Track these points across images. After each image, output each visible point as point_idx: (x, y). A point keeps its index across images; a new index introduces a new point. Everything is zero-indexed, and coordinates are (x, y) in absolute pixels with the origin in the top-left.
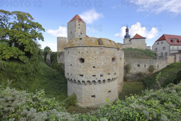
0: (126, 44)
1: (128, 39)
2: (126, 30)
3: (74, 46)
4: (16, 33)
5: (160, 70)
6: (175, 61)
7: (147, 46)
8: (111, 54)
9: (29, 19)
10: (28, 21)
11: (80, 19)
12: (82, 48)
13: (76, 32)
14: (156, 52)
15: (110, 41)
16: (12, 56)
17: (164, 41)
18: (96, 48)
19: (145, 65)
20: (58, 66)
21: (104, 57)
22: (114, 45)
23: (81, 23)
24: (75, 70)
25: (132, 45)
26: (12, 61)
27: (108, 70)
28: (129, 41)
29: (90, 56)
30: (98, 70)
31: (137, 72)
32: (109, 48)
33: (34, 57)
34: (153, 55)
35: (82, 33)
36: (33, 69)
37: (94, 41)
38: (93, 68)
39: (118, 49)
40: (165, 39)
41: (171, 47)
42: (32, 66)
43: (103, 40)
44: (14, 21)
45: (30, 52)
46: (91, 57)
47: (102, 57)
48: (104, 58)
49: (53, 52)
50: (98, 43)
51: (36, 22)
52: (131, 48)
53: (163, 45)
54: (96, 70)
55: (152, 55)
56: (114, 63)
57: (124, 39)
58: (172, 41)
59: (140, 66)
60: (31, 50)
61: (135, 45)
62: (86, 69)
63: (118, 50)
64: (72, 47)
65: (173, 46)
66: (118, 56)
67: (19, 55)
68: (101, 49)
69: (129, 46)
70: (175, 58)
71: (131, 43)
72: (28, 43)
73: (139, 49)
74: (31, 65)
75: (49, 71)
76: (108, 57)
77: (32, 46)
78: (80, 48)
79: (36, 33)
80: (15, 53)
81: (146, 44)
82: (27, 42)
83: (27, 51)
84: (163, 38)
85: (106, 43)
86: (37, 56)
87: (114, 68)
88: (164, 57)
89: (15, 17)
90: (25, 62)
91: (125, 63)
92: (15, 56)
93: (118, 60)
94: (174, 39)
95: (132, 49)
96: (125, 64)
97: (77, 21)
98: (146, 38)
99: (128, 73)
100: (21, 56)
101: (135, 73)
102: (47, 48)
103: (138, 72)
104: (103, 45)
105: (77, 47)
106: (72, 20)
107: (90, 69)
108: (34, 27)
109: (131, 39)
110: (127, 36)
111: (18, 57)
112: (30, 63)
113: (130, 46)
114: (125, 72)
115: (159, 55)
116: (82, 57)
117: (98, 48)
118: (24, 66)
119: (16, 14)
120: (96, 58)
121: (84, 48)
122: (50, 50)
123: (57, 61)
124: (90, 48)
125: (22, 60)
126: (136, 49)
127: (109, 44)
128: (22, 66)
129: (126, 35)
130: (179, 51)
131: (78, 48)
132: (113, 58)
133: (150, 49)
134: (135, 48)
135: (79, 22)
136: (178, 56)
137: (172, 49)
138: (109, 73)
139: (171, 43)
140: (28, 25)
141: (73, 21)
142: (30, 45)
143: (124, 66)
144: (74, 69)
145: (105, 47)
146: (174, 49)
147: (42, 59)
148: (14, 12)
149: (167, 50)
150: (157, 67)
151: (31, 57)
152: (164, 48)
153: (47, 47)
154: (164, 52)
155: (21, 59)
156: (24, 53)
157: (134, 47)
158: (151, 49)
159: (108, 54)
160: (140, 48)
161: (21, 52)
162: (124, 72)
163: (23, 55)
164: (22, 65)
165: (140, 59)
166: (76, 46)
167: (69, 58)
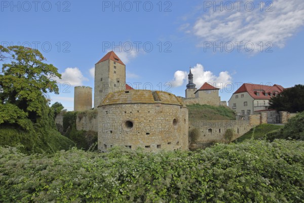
0: (190, 98)
1: (192, 90)
2: (189, 75)
3: (118, 103)
4: (15, 81)
5: (241, 135)
6: (261, 122)
7: (221, 100)
8: (171, 114)
9: (38, 58)
10: (36, 62)
11: (116, 59)
12: (130, 105)
13: (109, 80)
14: (234, 110)
15: (170, 94)
16: (7, 118)
17: (245, 94)
18: (150, 106)
19: (220, 130)
20: (79, 136)
21: (162, 118)
22: (175, 100)
23: (118, 65)
24: (119, 139)
25: (199, 99)
26: (5, 129)
27: (168, 138)
28: (195, 93)
29: (142, 117)
30: (153, 137)
31: (208, 140)
32: (169, 105)
33: (42, 120)
34: (231, 114)
35: (120, 80)
36: (40, 142)
37: (147, 95)
38: (146, 136)
39: (181, 106)
40: (246, 91)
41: (255, 102)
42: (38, 135)
43: (160, 94)
44: (12, 62)
45: (38, 112)
46: (142, 119)
47: (159, 118)
48: (162, 120)
49: (69, 112)
50: (153, 98)
51: (49, 64)
52: (197, 104)
53: (244, 99)
54: (150, 137)
55: (228, 114)
56: (176, 127)
57: (186, 91)
58: (256, 93)
59: (213, 131)
60: (39, 109)
61: (204, 99)
62: (136, 137)
63: (181, 108)
64: (114, 104)
65: (257, 100)
66: (181, 116)
67: (19, 117)
68: (158, 106)
69: (195, 102)
70: (261, 117)
71: (197, 97)
72: (35, 98)
73: (209, 106)
74: (36, 134)
75: (65, 144)
76: (167, 118)
77: (40, 102)
78: (127, 105)
79: (48, 82)
80: (12, 114)
81: (220, 97)
82: (33, 95)
83: (33, 111)
84: (243, 89)
85: (164, 98)
86: (47, 119)
87: (177, 135)
88: (246, 117)
89: (13, 56)
90: (28, 128)
91: (190, 127)
92: (11, 118)
93: (181, 122)
94: (259, 90)
95: (200, 105)
96: (191, 129)
97: (112, 62)
98: (219, 89)
99: (195, 143)
100: (22, 119)
101: (205, 142)
102: (58, 106)
103: (210, 140)
104: (160, 100)
105: (122, 104)
106: (103, 59)
107: (142, 136)
108: (45, 71)
109: (198, 90)
110: (191, 85)
111: (16, 121)
112: (34, 131)
113: (197, 101)
114: (190, 140)
115: (239, 114)
116: (130, 119)
117: (153, 105)
118: (26, 136)
119: (15, 51)
120: (151, 119)
121: (132, 105)
122: (63, 108)
123: (75, 126)
124: (142, 105)
125: (24, 126)
126: (206, 105)
127: (169, 99)
128: (21, 136)
129: (189, 83)
130: (266, 107)
131: (124, 106)
132: (175, 120)
133: (226, 105)
134: (204, 104)
135: (115, 63)
136: (264, 114)
137: (256, 105)
138: (169, 141)
139: (254, 96)
140: (36, 68)
141: (105, 62)
142: (37, 101)
143: (189, 132)
144: (117, 138)
145: (164, 104)
146: (259, 105)
147: (53, 125)
148: (11, 48)
149: (249, 107)
150: (237, 132)
151: (37, 121)
152: (245, 103)
153: (56, 103)
154: (246, 109)
155: (22, 125)
156: (27, 114)
157: (201, 103)
158: (228, 105)
159: (168, 114)
160: (211, 104)
161: (21, 112)
162: (189, 142)
163: (25, 118)
164: (22, 134)
165: (213, 121)
166: (121, 102)
167: (108, 122)
